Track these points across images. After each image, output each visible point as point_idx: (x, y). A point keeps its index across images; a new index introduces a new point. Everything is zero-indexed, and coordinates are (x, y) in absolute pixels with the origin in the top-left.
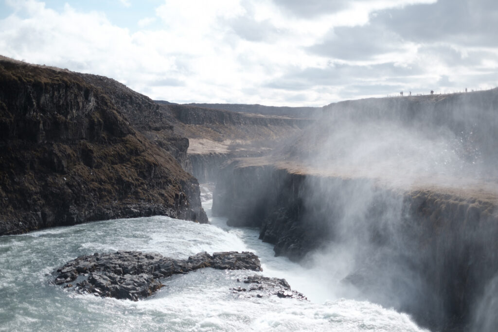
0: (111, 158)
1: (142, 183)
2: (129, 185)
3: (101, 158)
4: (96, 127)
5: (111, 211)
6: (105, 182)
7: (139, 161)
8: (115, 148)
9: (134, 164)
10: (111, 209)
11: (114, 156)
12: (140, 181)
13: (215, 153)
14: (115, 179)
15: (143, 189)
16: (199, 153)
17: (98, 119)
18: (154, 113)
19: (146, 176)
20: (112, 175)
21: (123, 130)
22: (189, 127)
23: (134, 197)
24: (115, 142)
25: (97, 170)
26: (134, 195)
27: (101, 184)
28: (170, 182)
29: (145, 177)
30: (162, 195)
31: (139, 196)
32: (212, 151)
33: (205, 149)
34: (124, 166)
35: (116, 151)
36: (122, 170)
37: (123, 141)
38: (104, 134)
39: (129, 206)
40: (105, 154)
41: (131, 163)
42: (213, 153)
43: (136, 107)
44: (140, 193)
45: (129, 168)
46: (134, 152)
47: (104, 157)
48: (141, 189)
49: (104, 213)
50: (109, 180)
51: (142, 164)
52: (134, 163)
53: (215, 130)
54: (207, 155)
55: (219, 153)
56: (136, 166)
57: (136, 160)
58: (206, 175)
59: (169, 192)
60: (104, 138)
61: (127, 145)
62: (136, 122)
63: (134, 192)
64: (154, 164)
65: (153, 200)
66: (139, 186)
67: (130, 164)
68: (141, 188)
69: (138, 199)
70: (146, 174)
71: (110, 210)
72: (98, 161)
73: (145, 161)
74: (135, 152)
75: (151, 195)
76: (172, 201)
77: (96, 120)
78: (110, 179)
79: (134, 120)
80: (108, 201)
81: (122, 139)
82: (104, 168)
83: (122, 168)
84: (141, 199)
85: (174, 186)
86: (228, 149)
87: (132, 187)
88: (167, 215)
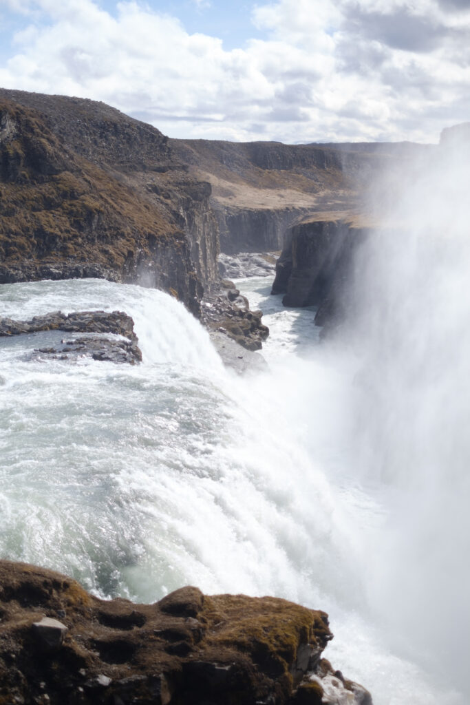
0: (31, 202)
1: (75, 236)
2: (53, 237)
3: (15, 202)
4: (11, 162)
5: (20, 272)
6: (16, 234)
7: (75, 206)
8: (41, 189)
9: (67, 211)
10: (20, 268)
11: (36, 200)
12: (72, 233)
13: (293, 208)
14: (34, 231)
15: (76, 244)
16: (269, 208)
17: (15, 150)
18: (158, 148)
19: (83, 227)
20: (29, 225)
21: (54, 165)
22: (269, 173)
23: (59, 253)
24: (42, 181)
25: (6, 218)
26: (61, 251)
27: (9, 237)
28: (123, 235)
29: (81, 228)
30: (105, 252)
31: (68, 252)
32: (289, 205)
33: (282, 203)
34: (52, 213)
35: (41, 193)
36: (47, 219)
37: (53, 180)
38: (25, 171)
39: (48, 265)
40: (23, 197)
41: (63, 209)
42: (290, 208)
43: (124, 138)
44: (69, 248)
45: (58, 217)
46: (69, 195)
47: (22, 201)
48: (72, 244)
49: (8, 274)
50: (23, 231)
51: (78, 211)
52: (68, 209)
53: (308, 177)
54: (282, 211)
55: (300, 208)
56: (70, 213)
57: (71, 205)
58: (279, 239)
59: (118, 248)
60: (24, 176)
61: (60, 186)
62: (120, 160)
63: (61, 248)
64: (96, 210)
65: (89, 258)
66: (70, 239)
67: (61, 210)
68: (72, 242)
69: (66, 257)
70: (83, 224)
71: (18, 270)
72: (8, 206)
73: (84, 206)
74: (72, 195)
75: (86, 251)
76: (120, 261)
77: (11, 152)
78: (26, 230)
79: (119, 157)
80: (18, 258)
81: (53, 178)
82: (18, 216)
83: (48, 216)
84: (71, 257)
85: (128, 240)
86: (316, 202)
87: (58, 240)
88: (103, 278)
